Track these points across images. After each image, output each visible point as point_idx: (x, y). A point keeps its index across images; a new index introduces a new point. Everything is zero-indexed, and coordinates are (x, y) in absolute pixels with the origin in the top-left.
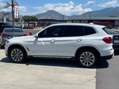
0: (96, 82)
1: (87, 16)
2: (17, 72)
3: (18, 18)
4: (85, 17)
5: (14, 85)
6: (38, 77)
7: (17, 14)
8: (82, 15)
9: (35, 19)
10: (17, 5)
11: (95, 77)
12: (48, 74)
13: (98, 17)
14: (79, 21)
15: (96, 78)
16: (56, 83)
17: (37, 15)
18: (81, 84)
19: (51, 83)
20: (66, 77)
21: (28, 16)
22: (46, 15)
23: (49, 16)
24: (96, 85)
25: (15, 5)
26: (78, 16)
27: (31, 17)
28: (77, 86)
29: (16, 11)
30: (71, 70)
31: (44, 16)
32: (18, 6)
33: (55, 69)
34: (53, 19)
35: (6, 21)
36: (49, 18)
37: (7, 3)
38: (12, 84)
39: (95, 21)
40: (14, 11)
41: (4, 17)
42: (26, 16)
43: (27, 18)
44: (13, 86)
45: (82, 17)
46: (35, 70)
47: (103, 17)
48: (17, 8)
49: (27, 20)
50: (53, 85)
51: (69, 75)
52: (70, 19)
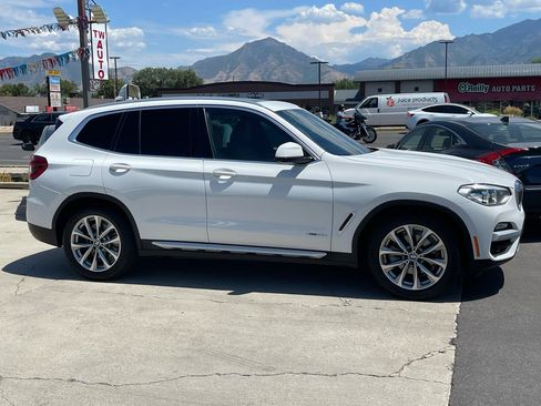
0: (455, 365)
1: (430, 60)
2: (94, 322)
3: (106, 77)
4: (421, 64)
5: (72, 380)
6: (186, 345)
7: (101, 62)
8: (408, 55)
9: (191, 82)
10: (101, 19)
11: (452, 342)
12: (232, 329)
13: (484, 63)
14: (393, 87)
15: (454, 347)
16: (268, 370)
17: (200, 64)
18: (383, 372)
19: (243, 371)
20: (313, 341)
21: (160, 71)
22: (242, 65)
23: (252, 66)
24: (453, 380)
25: (92, 22)
26: (385, 64)
27: (171, 73)
28: (363, 385)
29: (100, 46)
30: (343, 309)
31: (231, 69)
32: (106, 22)
33: (268, 306)
34: (274, 79)
35: (59, 94)
36: (254, 77)
37: (59, 13)
38: (68, 377)
39: (468, 85)
40: (87, 50)
41: (51, 80)
42: (148, 70)
43: (153, 82)
44: (71, 384)
45: (408, 65)
46: (174, 313)
47: (504, 63)
48: (101, 35)
49: (154, 87)
50: (253, 378)
51: (332, 333)
52: (352, 78)
